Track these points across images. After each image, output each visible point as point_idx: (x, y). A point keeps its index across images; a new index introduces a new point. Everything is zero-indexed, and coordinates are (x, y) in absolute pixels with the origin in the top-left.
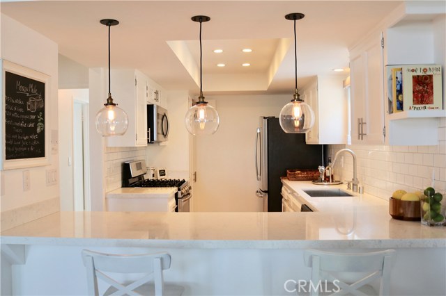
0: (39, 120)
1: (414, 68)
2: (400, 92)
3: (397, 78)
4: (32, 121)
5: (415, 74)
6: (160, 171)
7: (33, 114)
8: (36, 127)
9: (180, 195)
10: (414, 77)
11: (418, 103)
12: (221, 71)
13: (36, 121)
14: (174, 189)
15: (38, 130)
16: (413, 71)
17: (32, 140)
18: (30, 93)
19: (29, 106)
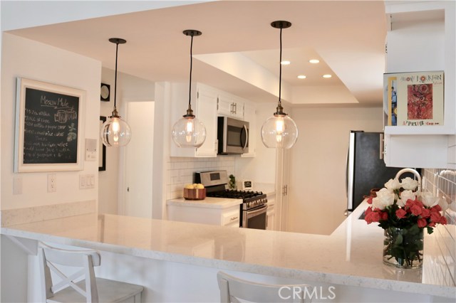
0: (71, 130)
1: (410, 77)
2: (395, 104)
3: (393, 88)
4: (61, 131)
5: (411, 83)
6: (246, 183)
7: (62, 125)
8: (66, 136)
9: (245, 208)
10: (409, 87)
11: (414, 118)
12: (302, 83)
13: (66, 131)
14: (240, 201)
15: (69, 139)
16: (408, 79)
17: (61, 148)
18: (60, 106)
19: (57, 118)
